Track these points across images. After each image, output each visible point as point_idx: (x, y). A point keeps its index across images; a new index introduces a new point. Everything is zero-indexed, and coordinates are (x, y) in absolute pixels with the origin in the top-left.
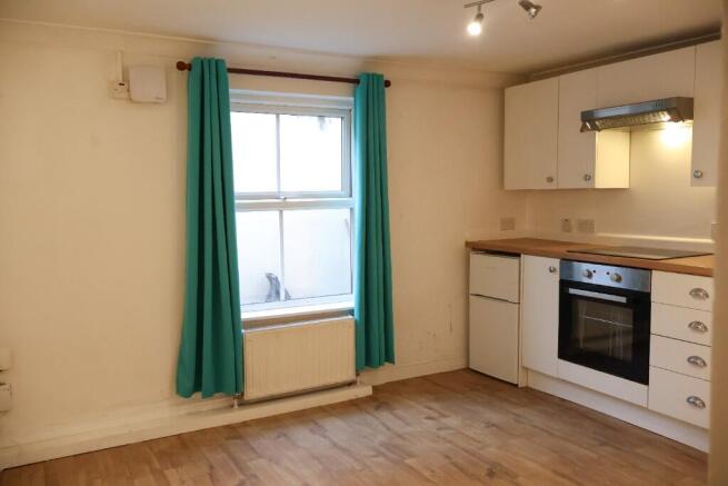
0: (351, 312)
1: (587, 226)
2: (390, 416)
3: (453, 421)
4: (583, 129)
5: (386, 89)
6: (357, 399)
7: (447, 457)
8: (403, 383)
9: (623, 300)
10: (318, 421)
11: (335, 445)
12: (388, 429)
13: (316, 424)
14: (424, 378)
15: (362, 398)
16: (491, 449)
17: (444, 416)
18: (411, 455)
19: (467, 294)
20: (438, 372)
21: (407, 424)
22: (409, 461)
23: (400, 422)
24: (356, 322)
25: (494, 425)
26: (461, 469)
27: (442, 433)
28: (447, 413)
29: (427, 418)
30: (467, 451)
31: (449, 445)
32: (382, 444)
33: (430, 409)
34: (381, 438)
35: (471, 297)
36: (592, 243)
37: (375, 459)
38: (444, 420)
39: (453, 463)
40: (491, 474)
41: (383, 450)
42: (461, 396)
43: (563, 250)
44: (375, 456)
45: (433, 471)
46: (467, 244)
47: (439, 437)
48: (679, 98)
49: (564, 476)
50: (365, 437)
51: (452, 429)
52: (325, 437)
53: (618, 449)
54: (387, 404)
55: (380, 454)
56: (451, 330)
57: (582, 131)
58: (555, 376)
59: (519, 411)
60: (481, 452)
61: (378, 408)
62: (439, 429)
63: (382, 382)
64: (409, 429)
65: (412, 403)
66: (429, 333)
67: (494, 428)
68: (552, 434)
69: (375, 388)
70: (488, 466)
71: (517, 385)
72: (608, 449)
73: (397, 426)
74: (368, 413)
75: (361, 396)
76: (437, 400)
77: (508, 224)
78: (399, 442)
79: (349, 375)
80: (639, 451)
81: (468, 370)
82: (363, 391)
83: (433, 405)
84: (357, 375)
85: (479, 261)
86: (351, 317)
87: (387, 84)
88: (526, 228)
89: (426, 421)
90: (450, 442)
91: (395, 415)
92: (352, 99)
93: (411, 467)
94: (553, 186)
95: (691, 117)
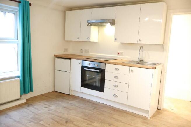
0: (19, 77)
1: (87, 51)
2: (33, 109)
3: (53, 107)
4: (88, 25)
5: (30, 6)
6: (21, 104)
7: (53, 119)
8: (36, 97)
9: (98, 71)
10: (8, 113)
11: (15, 121)
12: (33, 113)
13: (7, 114)
14: (42, 95)
15: (23, 104)
16: (65, 115)
17: (50, 106)
18: (41, 120)
19: (55, 70)
20: (46, 93)
21: (39, 110)
22: (41, 122)
23: (37, 110)
24: (20, 80)
25: (65, 107)
26: (57, 122)
27: (50, 112)
28: (51, 105)
29: (45, 108)
30: (58, 116)
31: (53, 115)
32: (32, 118)
33: (45, 104)
34: (31, 116)
35: (56, 71)
36: (89, 56)
37: (30, 124)
38: (50, 108)
39: (55, 121)
40: (66, 122)
41: (32, 120)
42: (54, 100)
43: (82, 58)
44: (30, 122)
45: (49, 124)
46: (55, 56)
47: (49, 113)
48: (113, 20)
49: (86, 120)
50: (25, 116)
51: (53, 110)
52: (11, 118)
53: (98, 110)
54: (31, 104)
55: (31, 121)
56: (50, 80)
57: (88, 26)
58: (80, 91)
59: (71, 102)
60: (63, 116)
61: (28, 106)
62: (49, 111)
63: (29, 97)
64: (39, 112)
65: (39, 103)
66: (43, 82)
67: (65, 108)
68: (81, 108)
69: (27, 100)
70: (65, 120)
71: (69, 95)
72: (96, 110)
73: (36, 111)
74: (25, 108)
75: (22, 103)
76: (47, 101)
77: (66, 50)
78: (37, 116)
79: (18, 96)
80: (102, 109)
81: (55, 91)
82: (23, 101)
83: (46, 103)
84: (21, 96)
85: (58, 60)
86: (18, 78)
87: (30, 5)
88: (71, 51)
89: (44, 109)
90: (53, 114)
91: (35, 108)
92: (18, 8)
93: (42, 124)
94: (79, 40)
95: (115, 25)
